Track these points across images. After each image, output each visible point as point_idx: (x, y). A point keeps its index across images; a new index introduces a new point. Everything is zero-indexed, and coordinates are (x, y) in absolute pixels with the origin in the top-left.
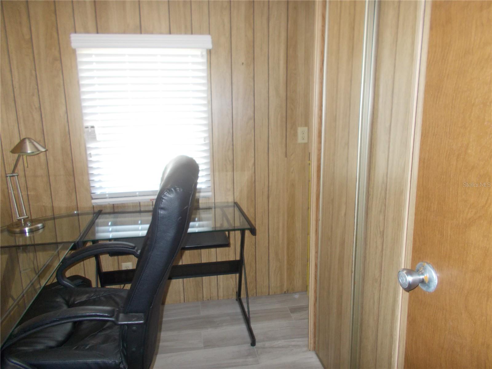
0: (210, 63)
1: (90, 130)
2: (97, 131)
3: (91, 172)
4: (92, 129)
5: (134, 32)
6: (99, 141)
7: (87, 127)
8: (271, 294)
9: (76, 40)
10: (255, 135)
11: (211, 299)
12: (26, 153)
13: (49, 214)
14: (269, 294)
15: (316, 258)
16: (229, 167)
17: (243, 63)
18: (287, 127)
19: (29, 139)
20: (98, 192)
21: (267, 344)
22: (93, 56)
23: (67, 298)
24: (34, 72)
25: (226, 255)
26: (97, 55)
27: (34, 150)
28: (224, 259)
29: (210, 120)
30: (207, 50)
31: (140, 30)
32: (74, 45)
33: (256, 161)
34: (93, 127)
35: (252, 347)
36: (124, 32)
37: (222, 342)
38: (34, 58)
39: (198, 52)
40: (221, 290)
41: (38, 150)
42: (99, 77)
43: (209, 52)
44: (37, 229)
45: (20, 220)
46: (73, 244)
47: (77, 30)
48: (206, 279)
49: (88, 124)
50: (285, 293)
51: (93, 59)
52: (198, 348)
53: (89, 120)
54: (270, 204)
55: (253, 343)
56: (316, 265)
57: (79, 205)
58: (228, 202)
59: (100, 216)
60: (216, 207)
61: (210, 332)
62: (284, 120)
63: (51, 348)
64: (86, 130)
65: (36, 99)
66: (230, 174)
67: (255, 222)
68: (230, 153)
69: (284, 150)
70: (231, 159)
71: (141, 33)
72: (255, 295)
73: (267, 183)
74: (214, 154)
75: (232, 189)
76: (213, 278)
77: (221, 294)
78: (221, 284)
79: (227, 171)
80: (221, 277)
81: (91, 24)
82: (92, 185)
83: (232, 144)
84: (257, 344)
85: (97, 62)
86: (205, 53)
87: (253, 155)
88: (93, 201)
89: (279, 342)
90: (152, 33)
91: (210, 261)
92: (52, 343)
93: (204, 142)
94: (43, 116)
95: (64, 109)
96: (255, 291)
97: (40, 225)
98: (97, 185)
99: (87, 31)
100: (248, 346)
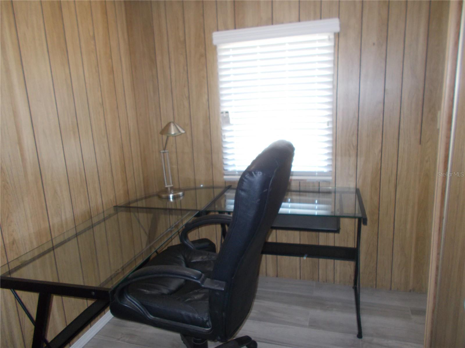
0: (337, 47)
1: (225, 115)
2: (231, 115)
3: (225, 151)
4: (227, 114)
5: (267, 24)
6: (232, 125)
7: (222, 113)
8: (393, 288)
9: (217, 37)
10: (384, 120)
11: (326, 282)
12: (170, 134)
13: (192, 185)
14: (391, 289)
15: (438, 259)
16: (353, 153)
17: (374, 44)
18: (424, 111)
19: (174, 122)
20: (230, 169)
21: (375, 340)
22: (231, 50)
23: (186, 256)
24: (186, 68)
25: (344, 240)
26: (234, 49)
27: (177, 132)
28: (343, 245)
29: (335, 105)
30: (335, 34)
31: (272, 21)
32: (215, 42)
33: (383, 148)
34: (227, 112)
35: (358, 339)
36: (258, 25)
37: (329, 326)
38: (186, 55)
39: (325, 37)
40: (337, 275)
41: (179, 131)
42: (234, 68)
43: (337, 35)
44: (179, 196)
45: (167, 188)
46: (198, 212)
47: (219, 28)
48: (322, 261)
49: (224, 110)
50: (410, 291)
51: (231, 52)
52: (303, 326)
53: (225, 107)
54: (397, 193)
55: (360, 335)
56: (437, 268)
57: (214, 179)
58: (349, 188)
59: (228, 190)
60: (336, 192)
61: (318, 314)
62: (421, 103)
63: (163, 294)
64: (221, 115)
65: (186, 89)
66: (353, 159)
67: (379, 211)
68: (354, 139)
69: (418, 137)
70: (355, 143)
71: (272, 24)
72: (375, 286)
73: (394, 172)
74: (337, 139)
75: (354, 175)
76: (330, 262)
77: (337, 279)
78: (338, 268)
79: (350, 156)
80: (338, 262)
81: (230, 21)
82: (225, 162)
83: (357, 129)
84: (365, 338)
85: (234, 55)
86: (332, 37)
87: (380, 141)
88: (225, 177)
89: (390, 342)
90: (282, 23)
91: (328, 245)
92: (165, 291)
93: (327, 127)
94: (191, 104)
95: (206, 97)
96: (375, 283)
97: (181, 193)
98: (229, 163)
99: (227, 28)
100: (353, 337)
